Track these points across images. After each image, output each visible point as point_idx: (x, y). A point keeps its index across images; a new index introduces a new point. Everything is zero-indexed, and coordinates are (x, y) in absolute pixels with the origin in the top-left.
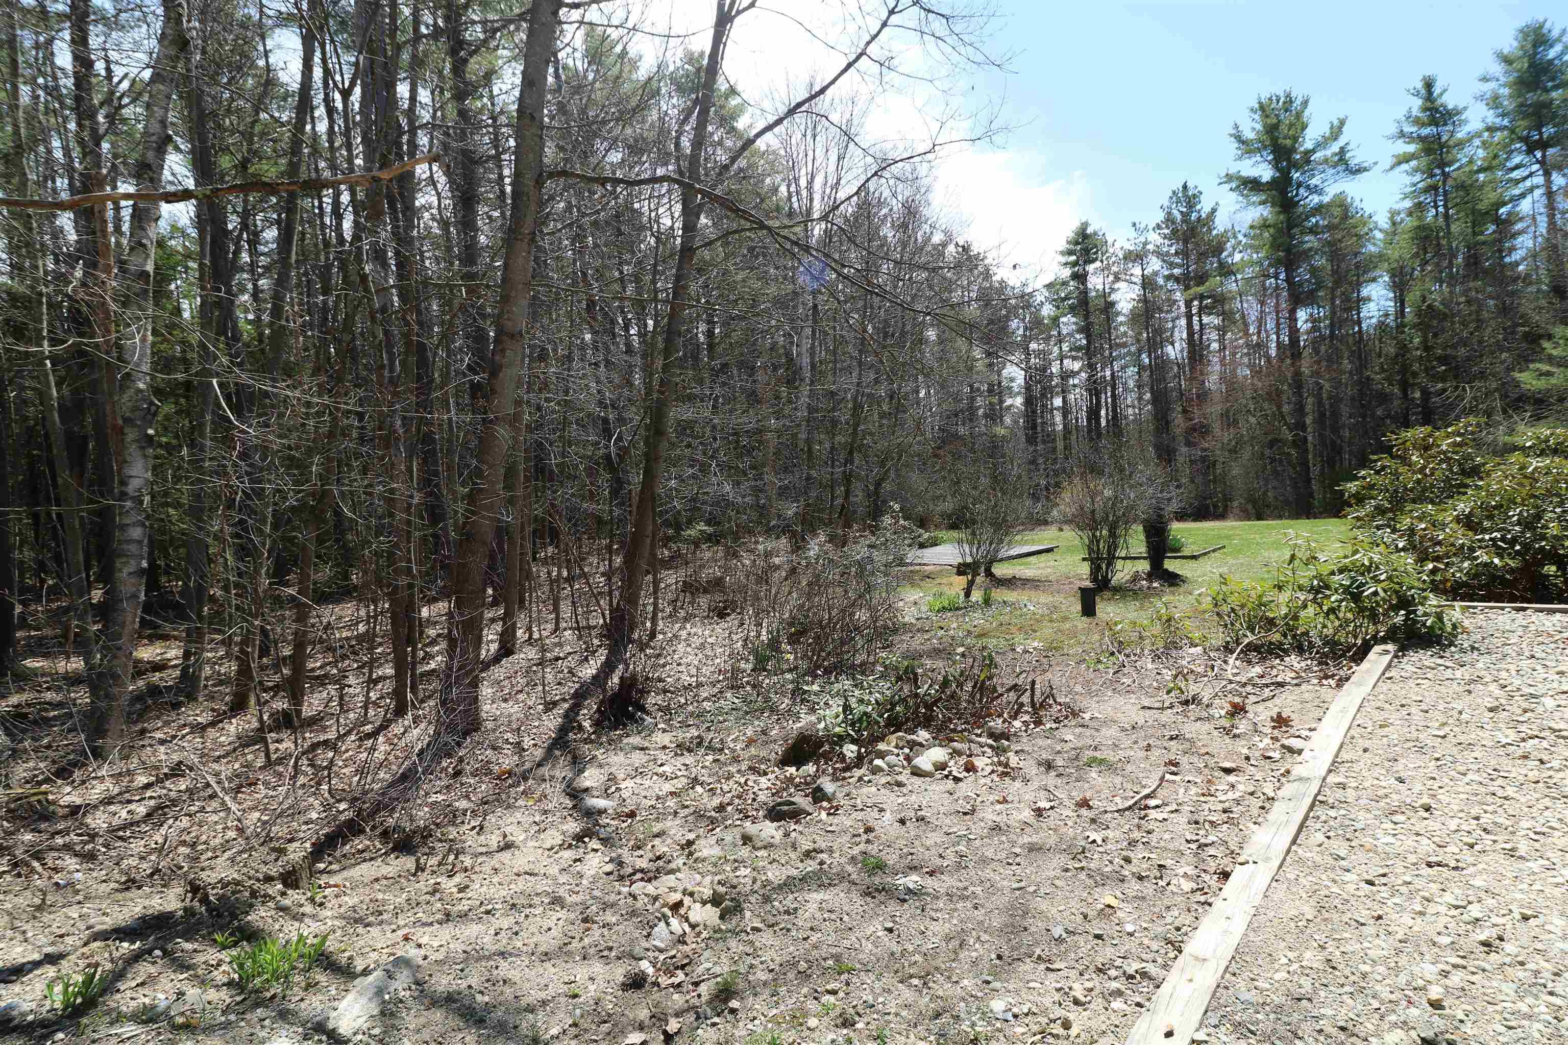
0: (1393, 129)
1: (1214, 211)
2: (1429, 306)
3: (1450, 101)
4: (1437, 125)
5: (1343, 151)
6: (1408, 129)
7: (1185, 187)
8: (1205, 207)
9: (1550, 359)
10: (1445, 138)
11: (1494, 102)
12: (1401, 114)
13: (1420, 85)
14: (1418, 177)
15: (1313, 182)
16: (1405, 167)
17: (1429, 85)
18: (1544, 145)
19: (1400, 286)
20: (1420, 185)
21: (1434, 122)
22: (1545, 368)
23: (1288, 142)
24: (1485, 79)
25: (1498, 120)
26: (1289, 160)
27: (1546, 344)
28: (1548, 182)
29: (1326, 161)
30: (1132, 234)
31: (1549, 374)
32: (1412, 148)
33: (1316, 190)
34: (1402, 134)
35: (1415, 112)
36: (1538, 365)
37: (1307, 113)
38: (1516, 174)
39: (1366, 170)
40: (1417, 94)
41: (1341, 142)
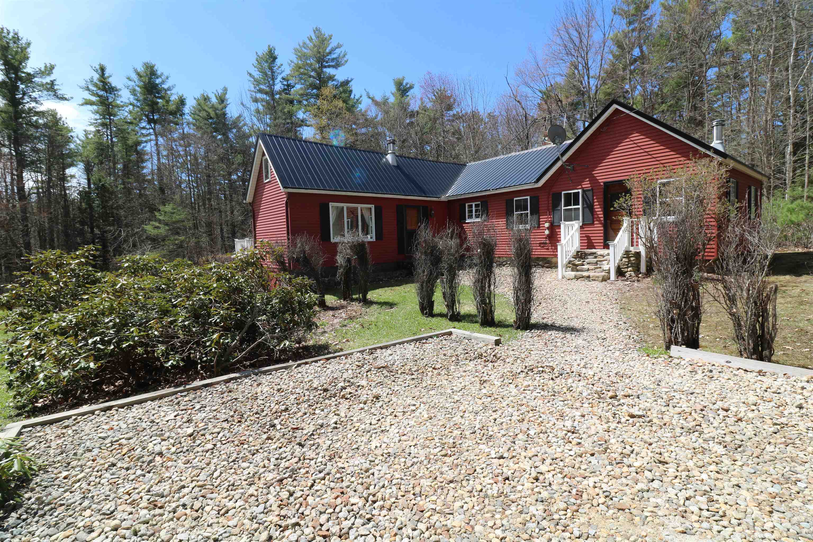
0: (83, 84)
2: (103, 185)
3: (114, 82)
4: (106, 92)
5: (52, 83)
6: (91, 87)
9: (160, 221)
10: (110, 100)
11: (133, 92)
12: (88, 78)
13: (98, 67)
14: (98, 116)
15: (34, 95)
16: (89, 107)
17: (103, 69)
18: (155, 122)
19: (88, 170)
20: (99, 121)
21: (104, 89)
22: (157, 224)
23: (16, 64)
24: (129, 79)
25: (135, 102)
26: (16, 74)
27: (157, 214)
28: (157, 140)
29: (42, 85)
31: (158, 228)
32: (94, 99)
33: (35, 100)
34: (88, 89)
35: (95, 80)
36: (154, 223)
37: (29, 50)
38: (144, 132)
39: (66, 99)
40: (96, 71)
41: (52, 77)
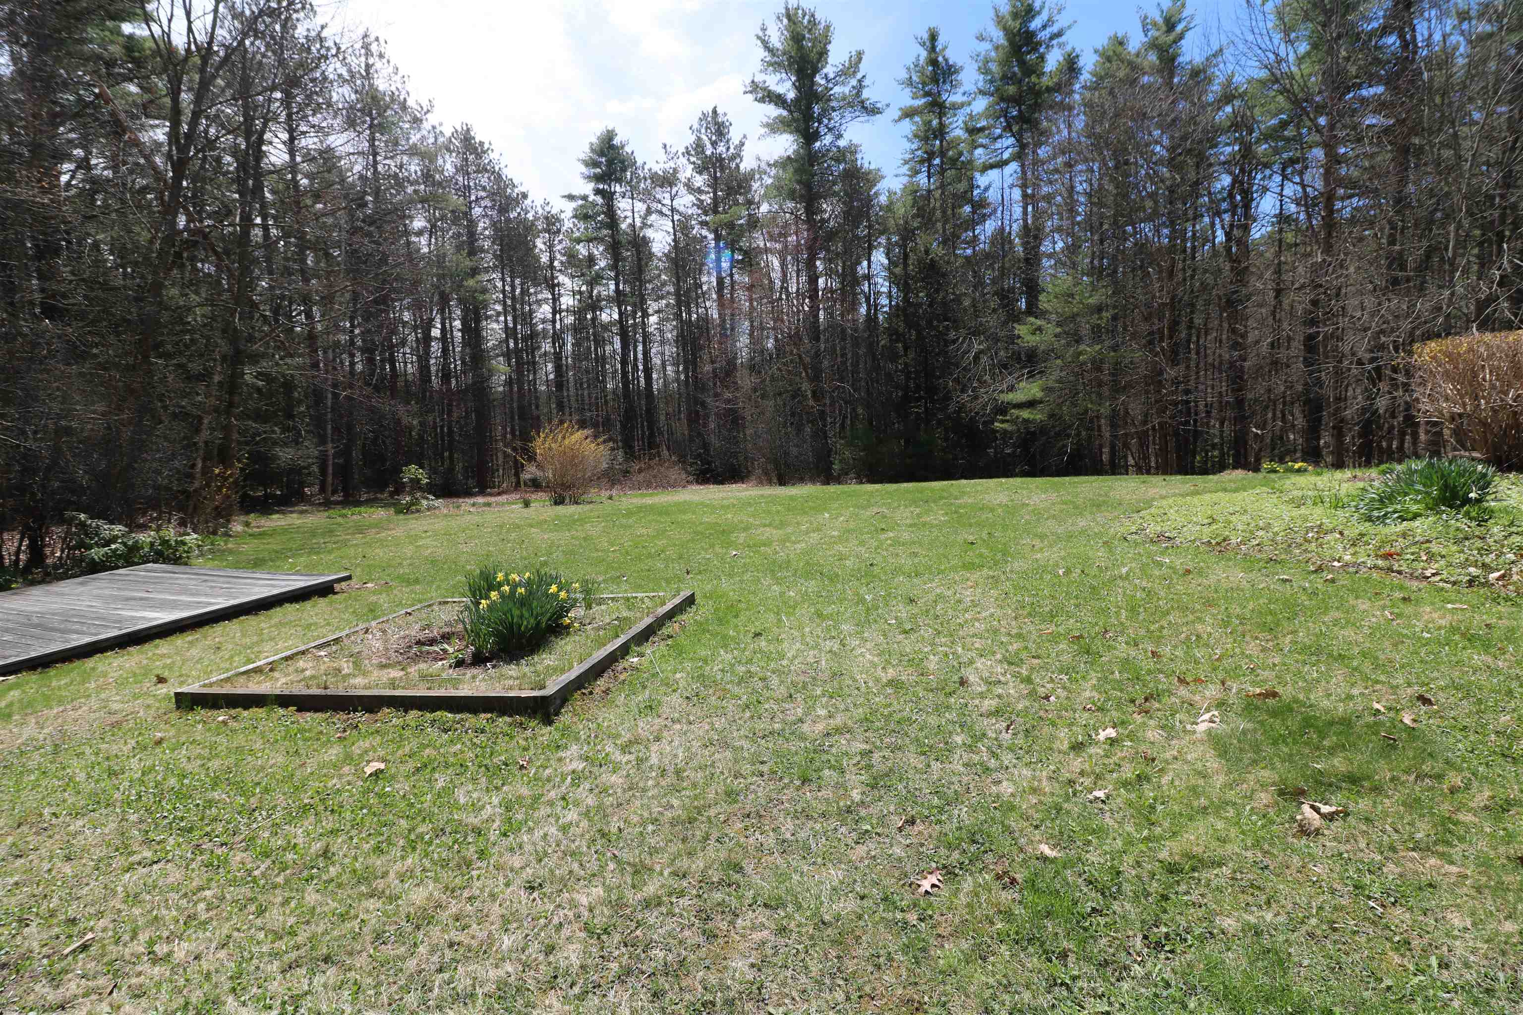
1: (742, 144)
7: (715, 111)
8: (735, 136)
12: (910, 61)
13: (926, 36)
17: (933, 37)
24: (981, 38)
30: (662, 157)
40: (923, 44)
